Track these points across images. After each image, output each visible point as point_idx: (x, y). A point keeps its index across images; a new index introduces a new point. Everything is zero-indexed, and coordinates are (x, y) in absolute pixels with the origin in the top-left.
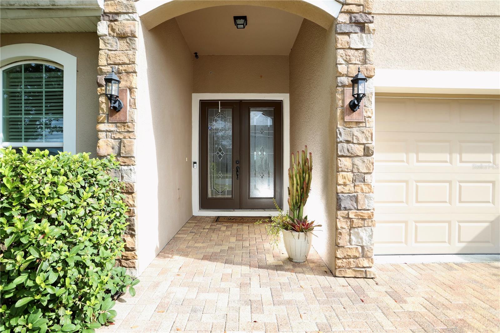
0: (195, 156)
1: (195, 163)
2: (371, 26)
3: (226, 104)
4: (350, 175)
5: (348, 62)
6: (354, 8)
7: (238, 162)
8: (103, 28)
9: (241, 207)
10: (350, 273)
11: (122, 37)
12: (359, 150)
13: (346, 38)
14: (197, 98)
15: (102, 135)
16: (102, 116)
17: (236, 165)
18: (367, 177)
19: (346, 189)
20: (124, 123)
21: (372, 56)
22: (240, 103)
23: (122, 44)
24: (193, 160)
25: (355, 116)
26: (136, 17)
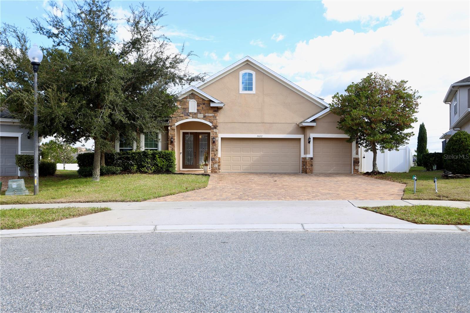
0: (181, 151)
1: (181, 153)
2: (217, 128)
3: (191, 133)
4: (213, 155)
5: (213, 134)
6: (214, 125)
7: (195, 153)
8: (169, 128)
9: (196, 168)
10: (214, 172)
11: (173, 130)
12: (215, 150)
13: (213, 130)
14: (182, 132)
15: (169, 147)
16: (169, 144)
17: (194, 154)
18: (217, 155)
19: (213, 157)
20: (173, 145)
21: (218, 133)
22: (196, 133)
23: (173, 131)
24: (181, 152)
25: (214, 144)
26: (175, 126)
